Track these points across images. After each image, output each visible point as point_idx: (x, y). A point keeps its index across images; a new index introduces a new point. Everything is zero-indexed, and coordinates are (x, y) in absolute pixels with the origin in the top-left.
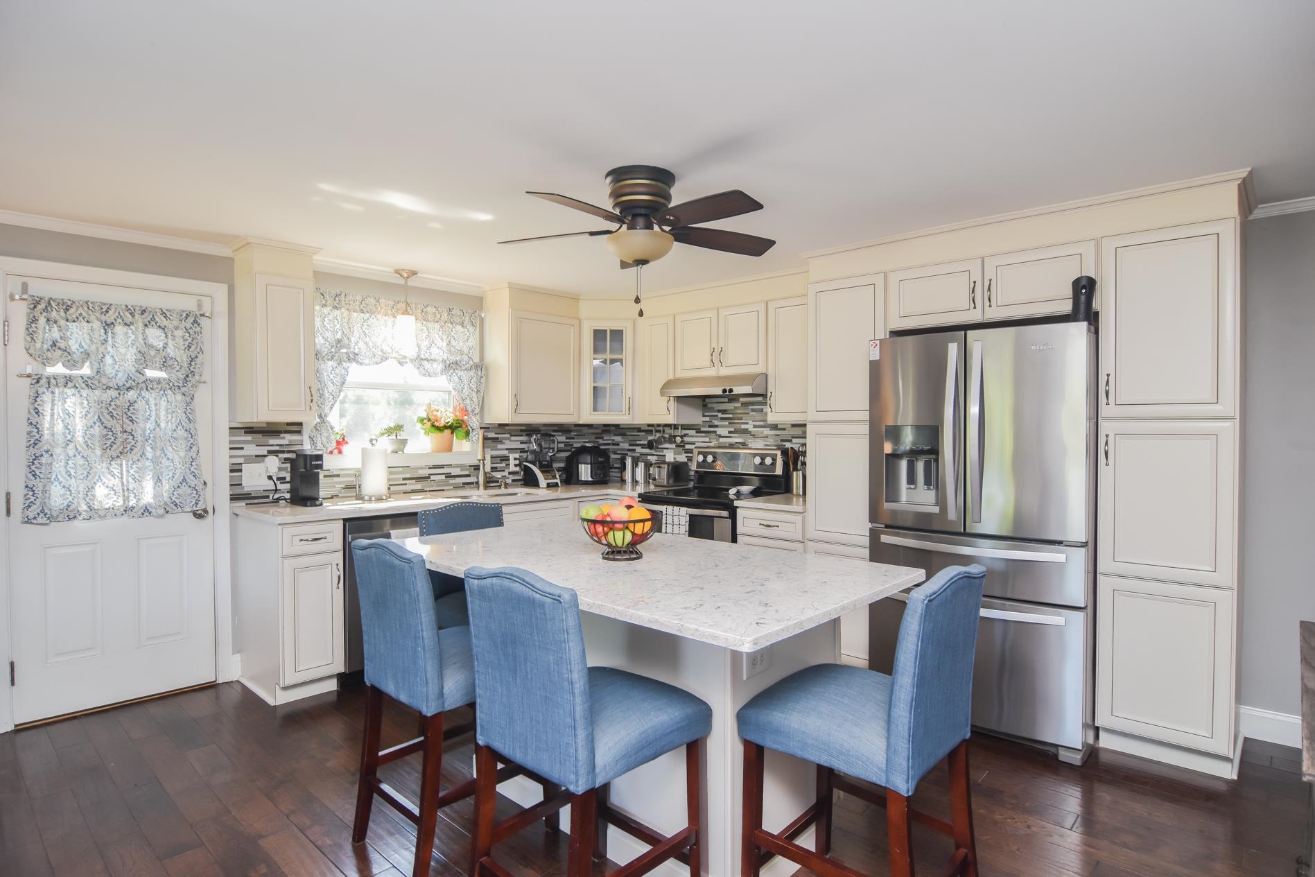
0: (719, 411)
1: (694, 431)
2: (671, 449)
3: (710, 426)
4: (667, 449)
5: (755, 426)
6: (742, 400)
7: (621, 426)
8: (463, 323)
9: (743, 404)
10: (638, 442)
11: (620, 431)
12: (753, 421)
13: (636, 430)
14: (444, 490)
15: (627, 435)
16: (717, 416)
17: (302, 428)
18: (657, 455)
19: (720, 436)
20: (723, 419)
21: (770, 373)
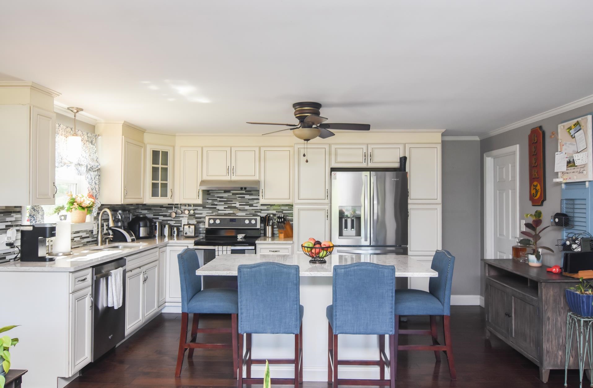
0: (218, 197)
1: (202, 208)
2: (185, 217)
3: (212, 205)
4: (183, 217)
5: (240, 205)
6: (232, 192)
7: (147, 205)
8: (92, 142)
9: (233, 194)
10: (160, 214)
11: (146, 207)
12: (239, 202)
13: (159, 207)
14: (79, 247)
15: (152, 210)
16: (217, 199)
17: (21, 209)
18: (175, 221)
19: (219, 210)
20: (220, 201)
21: (262, 179)
